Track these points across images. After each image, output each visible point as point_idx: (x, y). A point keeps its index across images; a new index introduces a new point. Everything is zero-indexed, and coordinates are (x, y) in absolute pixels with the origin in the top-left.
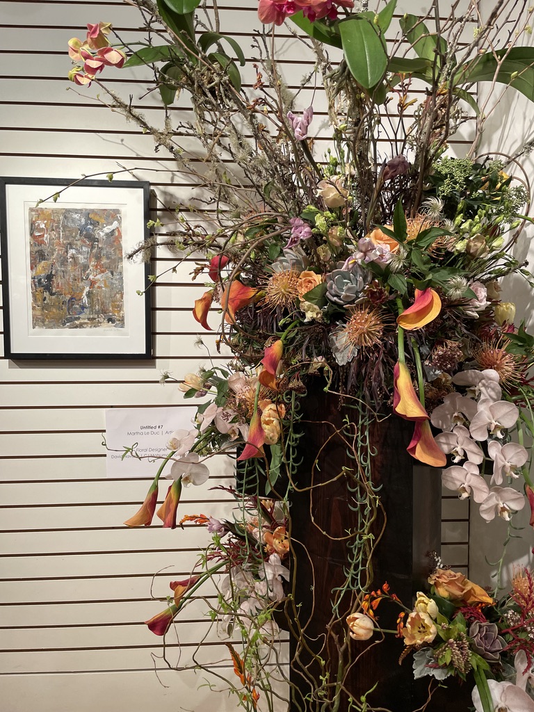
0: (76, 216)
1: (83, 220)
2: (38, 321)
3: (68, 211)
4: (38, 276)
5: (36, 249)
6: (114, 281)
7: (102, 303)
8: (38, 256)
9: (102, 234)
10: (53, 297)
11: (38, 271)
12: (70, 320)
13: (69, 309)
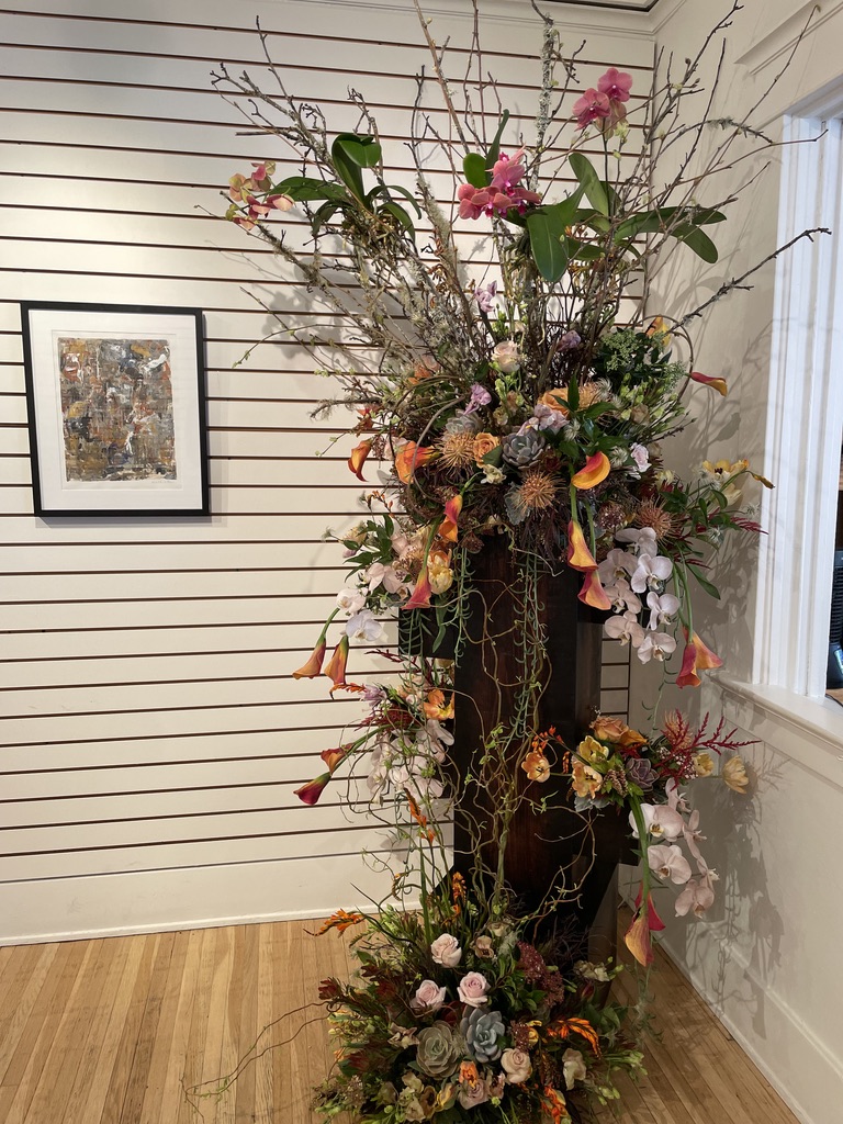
0: (115, 348)
1: (124, 353)
2: (73, 472)
3: (105, 342)
4: (72, 419)
5: (69, 387)
6: (163, 425)
7: (150, 450)
8: (70, 395)
9: (147, 370)
10: (91, 444)
11: (71, 412)
12: (112, 470)
13: (109, 458)
